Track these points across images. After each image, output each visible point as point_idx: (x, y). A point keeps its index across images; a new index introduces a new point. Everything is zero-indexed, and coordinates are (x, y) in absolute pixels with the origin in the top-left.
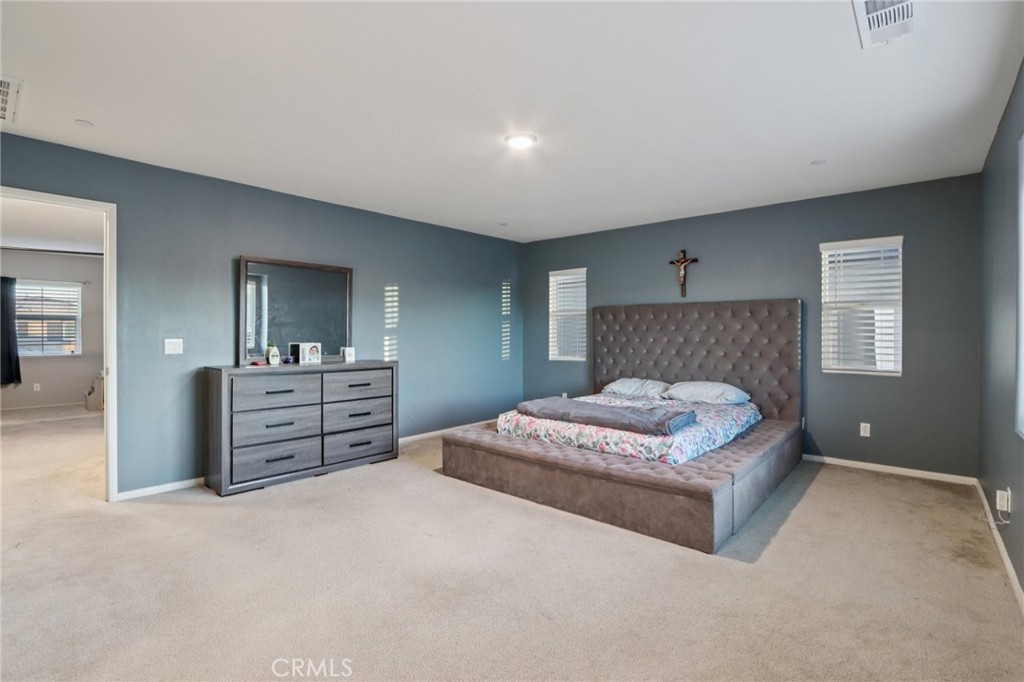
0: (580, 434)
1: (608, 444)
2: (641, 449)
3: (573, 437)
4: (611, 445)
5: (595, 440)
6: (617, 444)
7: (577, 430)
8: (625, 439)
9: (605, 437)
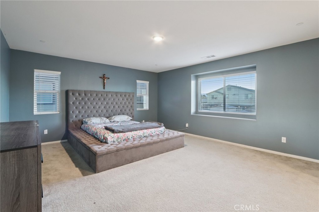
0: (144, 133)
1: (152, 133)
2: (160, 132)
3: (142, 135)
4: (153, 133)
5: (149, 133)
6: (155, 132)
7: (142, 132)
8: (156, 130)
9: (151, 132)
